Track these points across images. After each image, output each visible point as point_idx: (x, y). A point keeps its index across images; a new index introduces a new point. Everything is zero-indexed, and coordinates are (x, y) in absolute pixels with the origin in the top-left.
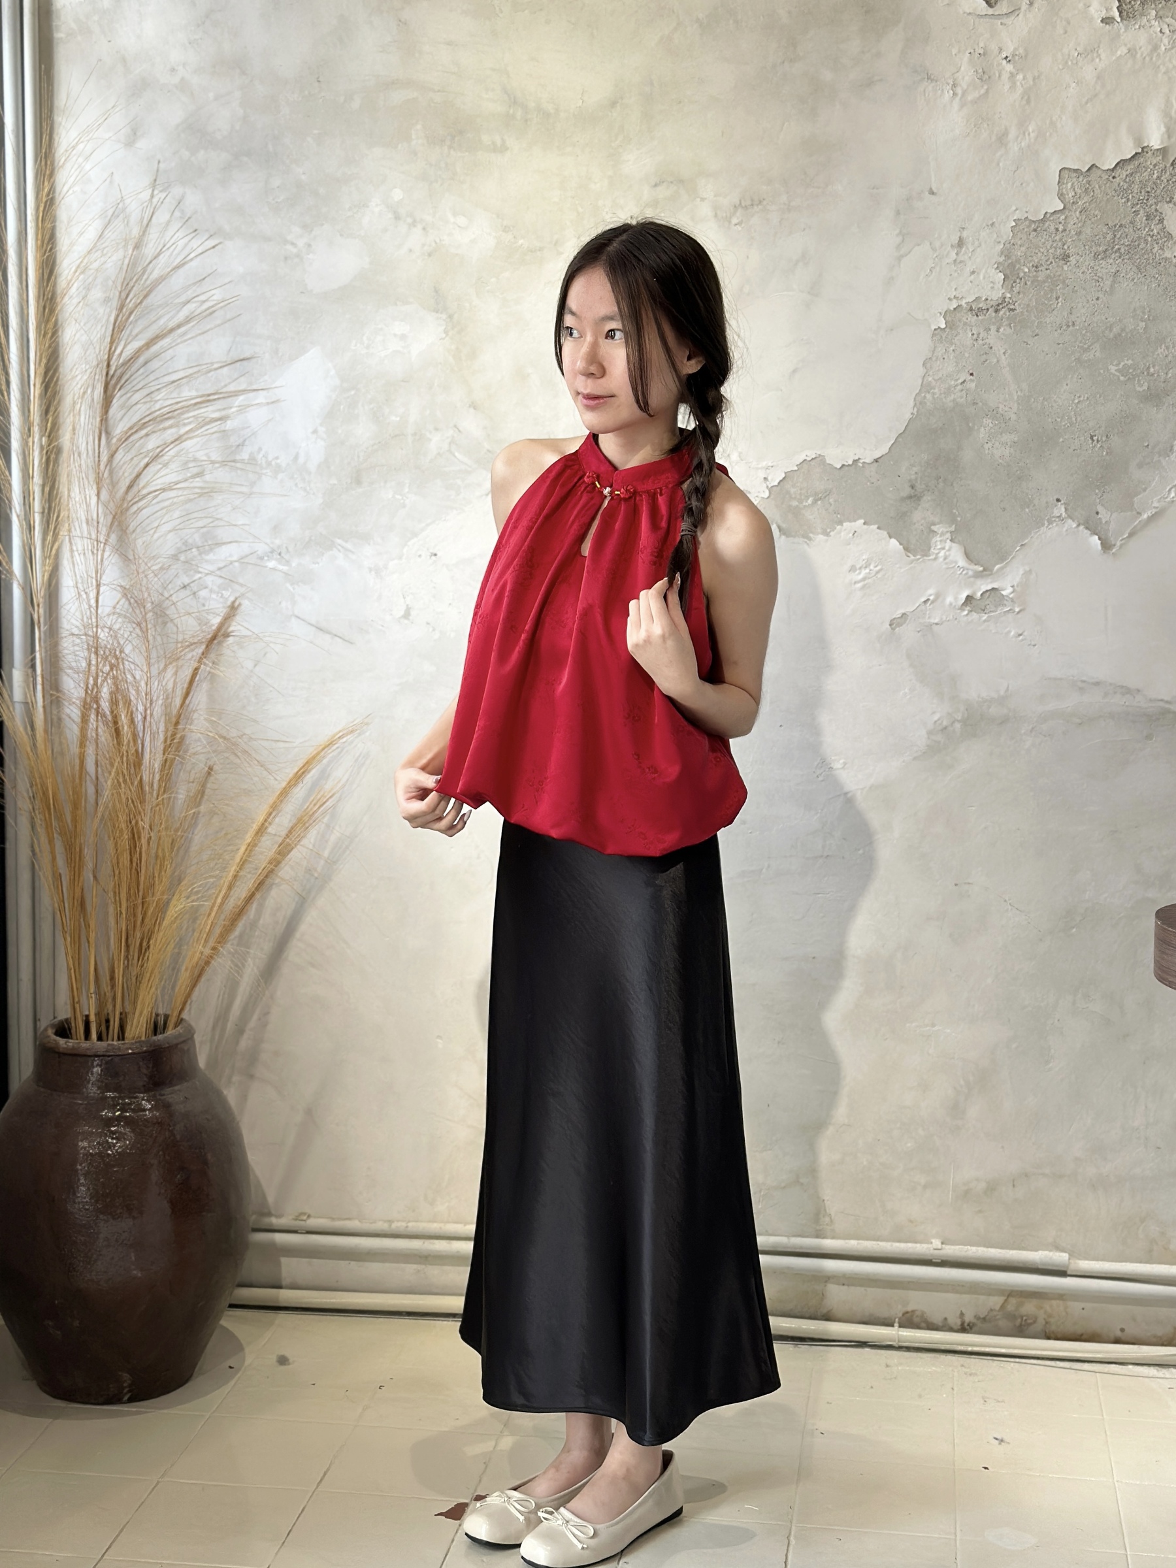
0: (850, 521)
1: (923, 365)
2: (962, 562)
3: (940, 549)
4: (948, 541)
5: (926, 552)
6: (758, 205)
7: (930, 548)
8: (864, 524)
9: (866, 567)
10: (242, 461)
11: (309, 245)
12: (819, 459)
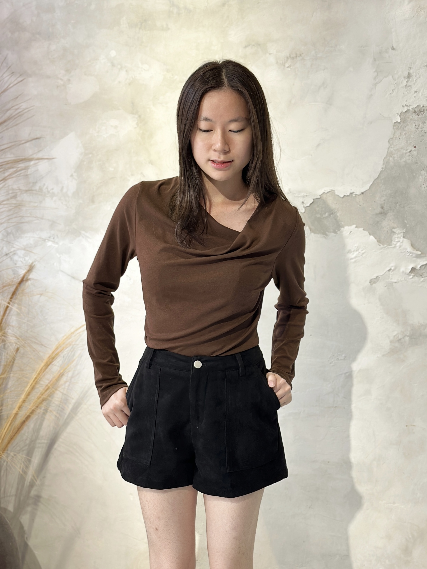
0: (348, 226)
1: (389, 142)
2: (410, 249)
3: (397, 242)
4: (402, 237)
5: (390, 243)
6: (299, 57)
7: (392, 241)
8: (356, 227)
9: (357, 251)
10: (36, 191)
11: (69, 80)
12: (332, 192)
